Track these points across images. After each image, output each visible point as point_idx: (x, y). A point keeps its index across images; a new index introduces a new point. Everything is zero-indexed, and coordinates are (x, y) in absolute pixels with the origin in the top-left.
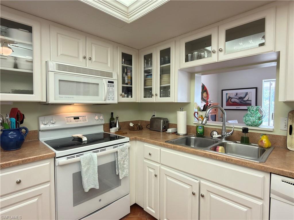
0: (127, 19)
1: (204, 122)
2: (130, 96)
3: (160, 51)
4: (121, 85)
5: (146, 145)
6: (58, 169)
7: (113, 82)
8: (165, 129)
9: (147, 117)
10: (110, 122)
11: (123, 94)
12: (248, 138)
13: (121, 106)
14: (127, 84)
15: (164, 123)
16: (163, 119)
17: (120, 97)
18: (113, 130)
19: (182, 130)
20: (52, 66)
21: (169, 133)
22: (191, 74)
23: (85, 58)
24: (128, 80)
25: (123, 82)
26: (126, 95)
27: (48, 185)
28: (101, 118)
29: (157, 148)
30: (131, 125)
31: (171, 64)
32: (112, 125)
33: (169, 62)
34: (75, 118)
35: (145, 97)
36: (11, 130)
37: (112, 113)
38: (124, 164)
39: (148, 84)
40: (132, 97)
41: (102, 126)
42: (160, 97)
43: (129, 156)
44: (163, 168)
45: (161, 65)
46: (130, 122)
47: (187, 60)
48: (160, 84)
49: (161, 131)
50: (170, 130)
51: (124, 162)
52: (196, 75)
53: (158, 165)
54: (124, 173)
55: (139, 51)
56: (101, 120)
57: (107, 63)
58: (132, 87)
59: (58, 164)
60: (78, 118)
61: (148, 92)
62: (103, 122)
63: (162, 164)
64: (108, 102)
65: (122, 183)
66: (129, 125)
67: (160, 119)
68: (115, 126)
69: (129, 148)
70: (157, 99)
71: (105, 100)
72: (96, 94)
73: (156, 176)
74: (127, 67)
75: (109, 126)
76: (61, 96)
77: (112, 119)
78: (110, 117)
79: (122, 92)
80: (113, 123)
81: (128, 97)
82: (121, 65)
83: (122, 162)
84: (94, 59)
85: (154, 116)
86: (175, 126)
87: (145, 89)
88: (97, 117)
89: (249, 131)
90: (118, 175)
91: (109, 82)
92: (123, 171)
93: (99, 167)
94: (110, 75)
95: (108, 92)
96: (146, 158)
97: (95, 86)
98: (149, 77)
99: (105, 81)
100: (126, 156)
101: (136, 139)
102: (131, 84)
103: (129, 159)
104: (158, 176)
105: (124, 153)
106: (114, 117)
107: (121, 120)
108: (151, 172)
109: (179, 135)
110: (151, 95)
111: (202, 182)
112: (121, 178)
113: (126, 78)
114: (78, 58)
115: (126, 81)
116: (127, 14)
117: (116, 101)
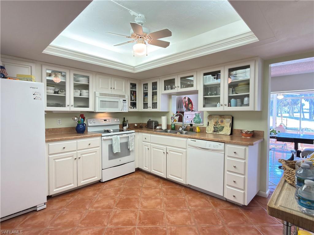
0: (133, 71)
1: (172, 122)
2: (135, 108)
3: (152, 83)
4: (130, 101)
5: (144, 134)
6: (103, 141)
7: (125, 100)
8: (156, 127)
9: (145, 121)
10: (123, 123)
11: (131, 106)
12: (192, 129)
13: (130, 114)
14: (133, 101)
15: (155, 123)
16: (155, 121)
17: (130, 109)
18: (125, 128)
19: (164, 127)
20: (98, 94)
21: (157, 129)
22: (170, 96)
23: (111, 88)
24: (134, 98)
25: (131, 100)
26: (133, 107)
27: (99, 148)
28: (118, 120)
29: (149, 135)
30: (136, 125)
31: (157, 90)
32: (124, 125)
33: (156, 89)
34: (104, 120)
35: (143, 108)
36: (81, 124)
37: (124, 118)
38: (132, 144)
39: (145, 100)
40: (136, 108)
41: (119, 126)
42: (152, 108)
43: (135, 140)
44: (151, 144)
45: (152, 90)
46: (135, 124)
47: (165, 89)
48: (152, 101)
49: (154, 128)
50: (158, 127)
51: (132, 142)
52: (172, 96)
53: (149, 144)
54: (132, 149)
55: (140, 81)
56: (118, 121)
57: (122, 90)
58: (136, 102)
59: (103, 139)
60: (106, 120)
61: (145, 105)
62: (119, 123)
63: (151, 143)
64: (123, 111)
65: (131, 153)
66: (135, 126)
67: (153, 121)
68: (126, 126)
69: (134, 136)
70: (150, 109)
71: (121, 110)
72: (117, 107)
73: (148, 149)
74: (133, 91)
75: (122, 125)
76: (101, 108)
77: (124, 121)
78: (123, 120)
79: (131, 105)
80: (125, 124)
81: (134, 108)
82: (130, 90)
83: (131, 142)
84: (115, 88)
85: (150, 120)
86: (161, 125)
87: (144, 103)
88: (116, 120)
89: (193, 126)
90: (129, 149)
91: (124, 100)
92: (131, 147)
93: (120, 143)
94: (124, 96)
95: (123, 106)
96: (143, 141)
97: (116, 103)
98: (146, 97)
99: (121, 100)
100: (133, 140)
101: (138, 132)
102: (136, 101)
103: (134, 141)
104: (150, 149)
105: (132, 138)
106: (126, 120)
107: (130, 122)
108: (146, 148)
109: (162, 129)
110: (147, 108)
111: (168, 147)
112: (130, 150)
113: (133, 97)
114: (108, 88)
115: (133, 99)
116: (134, 69)
117: (127, 111)
